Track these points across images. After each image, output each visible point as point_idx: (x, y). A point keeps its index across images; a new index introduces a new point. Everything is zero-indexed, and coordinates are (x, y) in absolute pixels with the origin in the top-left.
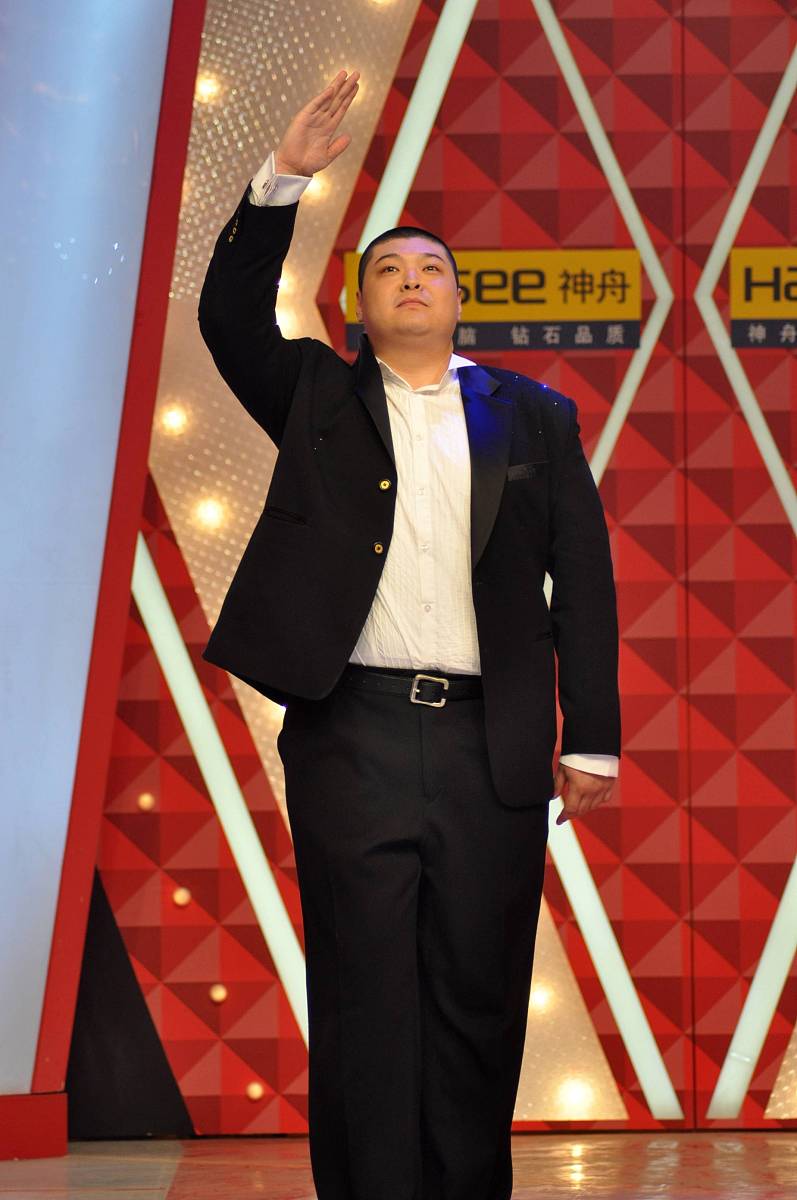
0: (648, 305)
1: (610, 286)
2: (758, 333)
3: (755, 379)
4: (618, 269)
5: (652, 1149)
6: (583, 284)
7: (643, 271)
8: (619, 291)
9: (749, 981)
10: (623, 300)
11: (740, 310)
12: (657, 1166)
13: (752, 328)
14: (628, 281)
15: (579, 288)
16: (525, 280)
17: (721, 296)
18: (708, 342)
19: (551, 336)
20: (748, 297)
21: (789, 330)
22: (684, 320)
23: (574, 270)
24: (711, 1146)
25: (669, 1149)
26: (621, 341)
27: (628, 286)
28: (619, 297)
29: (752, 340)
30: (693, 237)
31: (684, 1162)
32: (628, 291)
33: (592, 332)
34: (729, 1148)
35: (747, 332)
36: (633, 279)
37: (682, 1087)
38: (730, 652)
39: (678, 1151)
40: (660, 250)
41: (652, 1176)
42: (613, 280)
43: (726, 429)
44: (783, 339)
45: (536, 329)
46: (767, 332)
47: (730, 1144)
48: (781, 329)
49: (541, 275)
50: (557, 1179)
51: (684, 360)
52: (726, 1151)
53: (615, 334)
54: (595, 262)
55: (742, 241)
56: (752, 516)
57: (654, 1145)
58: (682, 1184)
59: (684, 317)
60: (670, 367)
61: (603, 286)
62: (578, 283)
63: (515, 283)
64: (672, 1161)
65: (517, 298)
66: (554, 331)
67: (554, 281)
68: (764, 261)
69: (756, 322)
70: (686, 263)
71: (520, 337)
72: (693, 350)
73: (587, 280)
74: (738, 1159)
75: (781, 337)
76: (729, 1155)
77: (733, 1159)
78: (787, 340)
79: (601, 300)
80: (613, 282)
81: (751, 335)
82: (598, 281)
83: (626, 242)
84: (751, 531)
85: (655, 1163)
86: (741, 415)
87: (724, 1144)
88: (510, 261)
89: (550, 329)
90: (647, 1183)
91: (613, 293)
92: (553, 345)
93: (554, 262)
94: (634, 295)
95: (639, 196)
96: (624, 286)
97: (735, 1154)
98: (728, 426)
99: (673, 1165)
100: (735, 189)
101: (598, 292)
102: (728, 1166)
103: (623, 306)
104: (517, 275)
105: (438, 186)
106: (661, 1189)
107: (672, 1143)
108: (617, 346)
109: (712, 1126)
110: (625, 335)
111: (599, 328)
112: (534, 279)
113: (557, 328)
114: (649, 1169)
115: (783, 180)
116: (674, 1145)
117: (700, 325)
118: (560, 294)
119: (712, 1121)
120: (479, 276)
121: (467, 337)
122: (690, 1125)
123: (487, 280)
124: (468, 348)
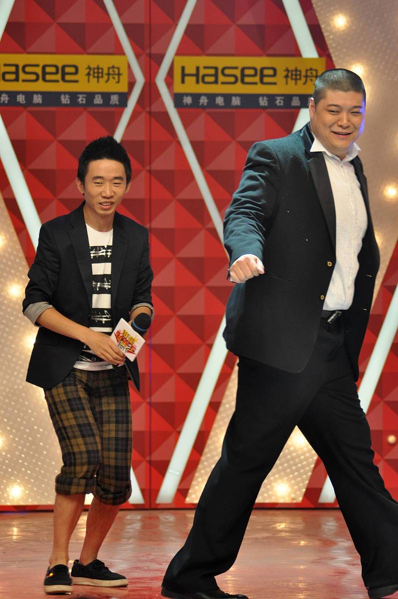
0: (132, 85)
1: (112, 74)
2: (188, 100)
3: (186, 124)
4: (116, 66)
5: (128, 520)
6: (98, 73)
7: (129, 67)
8: (116, 77)
9: (179, 433)
10: (118, 82)
11: (179, 88)
12: (130, 529)
13: (185, 98)
14: (121, 72)
16: (68, 70)
17: (169, 80)
18: (162, 104)
19: (81, 100)
20: (183, 82)
21: (204, 99)
22: (150, 93)
23: (93, 66)
24: (158, 518)
25: (136, 520)
26: (117, 103)
27: (121, 74)
28: (117, 80)
29: (185, 104)
30: (155, 50)
31: (144, 527)
32: (121, 77)
33: (102, 98)
34: (166, 519)
35: (183, 100)
36: (124, 71)
37: (144, 487)
38: (172, 265)
39: (142, 520)
40: (138, 56)
41: (126, 534)
42: (113, 71)
43: (171, 150)
44: (201, 104)
45: (73, 95)
46: (193, 100)
47: (168, 517)
48: (200, 99)
49: (76, 67)
50: (79, 536)
51: (150, 113)
52: (166, 521)
53: (115, 99)
54: (105, 61)
55: (180, 52)
56: (184, 195)
57: (129, 517)
58: (142, 538)
59: (150, 91)
60: (143, 117)
61: (108, 74)
62: (96, 73)
63: (62, 71)
64: (138, 526)
65: (63, 79)
66: (83, 97)
67: (83, 71)
68: (191, 63)
69: (187, 95)
70: (151, 64)
71: (65, 100)
72: (155, 108)
73: (100, 71)
74: (172, 525)
75: (199, 102)
76: (166, 522)
77: (169, 525)
78: (203, 104)
79: (107, 81)
80: (114, 73)
81: (184, 101)
82: (105, 71)
83: (120, 51)
84: (183, 202)
85: (129, 527)
86: (179, 144)
87: (164, 516)
88: (60, 60)
89: (81, 96)
90: (124, 538)
91: (114, 78)
92: (82, 104)
93: (83, 61)
94: (124, 79)
95: (127, 27)
96: (119, 74)
97: (170, 522)
98: (172, 148)
99: (138, 528)
100: (176, 25)
102: (166, 529)
103: (118, 85)
104: (64, 67)
105: (22, 20)
106: (131, 542)
107: (137, 516)
108: (115, 105)
109: (159, 507)
110: (119, 100)
111: (106, 96)
112: (72, 70)
113: (85, 96)
114: (126, 530)
115: (201, 21)
116: (139, 517)
117: (158, 95)
119: (159, 504)
120: (44, 67)
121: (37, 99)
122: (148, 507)
123: (48, 70)
124: (38, 105)
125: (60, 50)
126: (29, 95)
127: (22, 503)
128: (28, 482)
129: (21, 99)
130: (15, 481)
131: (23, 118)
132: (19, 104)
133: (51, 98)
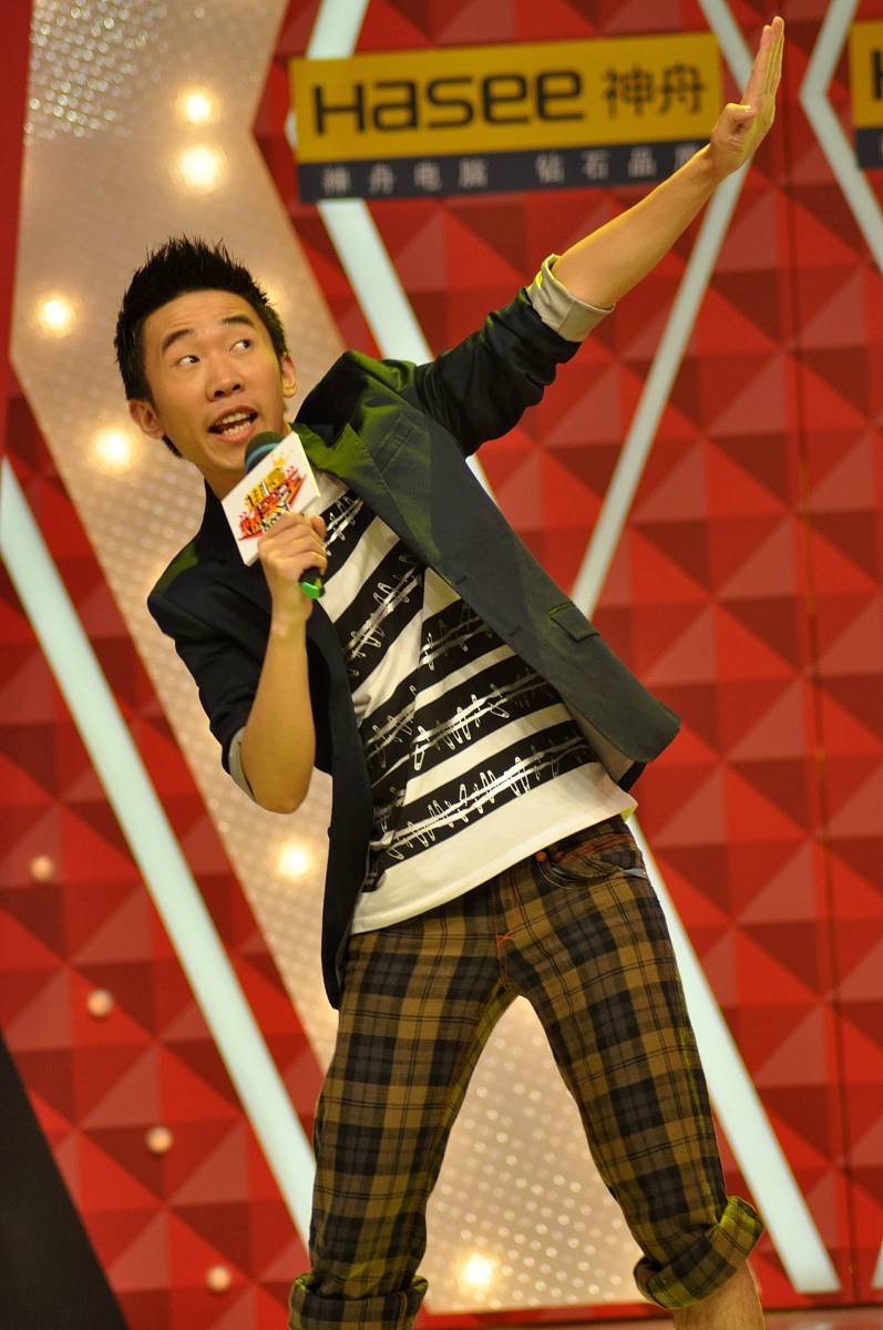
1: (677, 90)
4: (685, 63)
6: (638, 87)
7: (724, 65)
8: (689, 96)
10: (695, 109)
14: (702, 80)
15: (632, 94)
16: (552, 86)
17: (839, 94)
18: (823, 162)
19: (595, 167)
22: (786, 133)
23: (622, 68)
27: (704, 88)
28: (690, 103)
30: (794, 9)
32: (703, 94)
33: (654, 158)
35: (878, 144)
36: (711, 77)
40: (746, 34)
42: (680, 79)
45: (572, 157)
49: (576, 78)
51: (790, 191)
54: (654, 54)
59: (786, 128)
60: (770, 203)
61: (667, 90)
62: (631, 88)
63: (538, 91)
65: (542, 113)
66: (598, 160)
67: (595, 86)
71: (549, 171)
72: (802, 174)
73: (643, 81)
79: (665, 108)
80: (684, 84)
82: (658, 82)
83: (696, 23)
88: (530, 59)
89: (593, 157)
91: (682, 100)
92: (597, 180)
93: (594, 57)
94: (713, 99)
96: (697, 88)
101: (659, 99)
103: (696, 116)
104: (541, 79)
111: (663, 151)
112: (565, 85)
113: (603, 155)
117: (809, 138)
118: (604, 105)
120: (486, 84)
121: (473, 174)
122: (850, 1299)
123: (499, 89)
124: (475, 190)
125: (528, 32)
126: (449, 165)
127: (496, 1305)
128: (509, 1243)
129: (427, 176)
130: (471, 1244)
131: (436, 230)
132: (420, 193)
133: (511, 168)
